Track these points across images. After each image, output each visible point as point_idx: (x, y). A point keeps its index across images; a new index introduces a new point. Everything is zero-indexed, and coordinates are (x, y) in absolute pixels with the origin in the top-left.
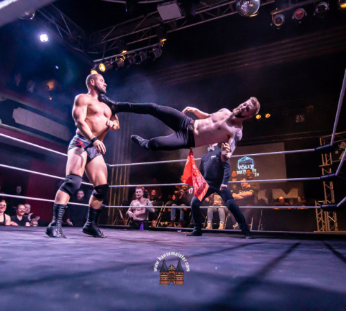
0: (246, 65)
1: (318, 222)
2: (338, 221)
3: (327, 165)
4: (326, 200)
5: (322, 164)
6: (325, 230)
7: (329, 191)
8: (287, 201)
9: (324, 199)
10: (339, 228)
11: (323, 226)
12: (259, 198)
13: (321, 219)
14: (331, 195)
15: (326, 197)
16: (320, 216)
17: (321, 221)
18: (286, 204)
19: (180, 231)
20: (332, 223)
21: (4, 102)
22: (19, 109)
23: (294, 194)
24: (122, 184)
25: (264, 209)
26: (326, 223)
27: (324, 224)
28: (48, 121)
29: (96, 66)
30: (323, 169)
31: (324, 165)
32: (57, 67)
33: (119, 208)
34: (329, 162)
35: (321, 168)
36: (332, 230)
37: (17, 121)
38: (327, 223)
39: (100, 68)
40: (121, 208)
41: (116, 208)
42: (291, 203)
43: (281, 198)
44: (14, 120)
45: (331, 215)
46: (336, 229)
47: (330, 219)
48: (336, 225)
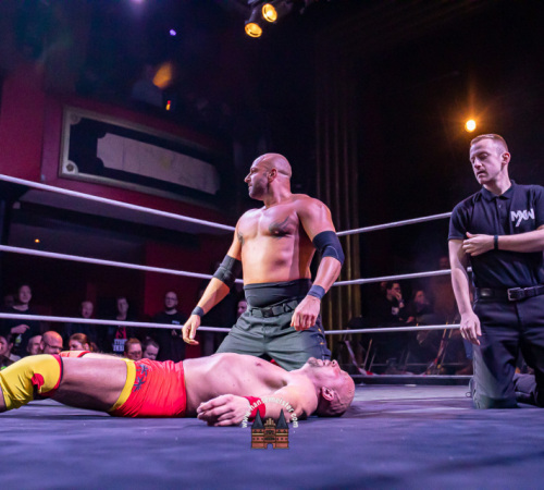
21: (76, 126)
22: (108, 135)
28: (168, 154)
29: (254, 12)
32: (173, 32)
33: (343, 335)
37: (107, 164)
39: (265, 16)
40: (348, 335)
41: (335, 336)
44: (100, 162)
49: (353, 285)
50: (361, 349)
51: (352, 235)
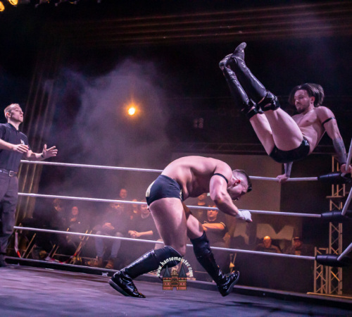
0: (241, 32)
1: (315, 279)
2: (343, 281)
3: (338, 196)
4: (331, 248)
5: (331, 195)
6: (324, 292)
7: (335, 235)
8: (275, 242)
9: (327, 246)
10: (345, 291)
11: (322, 286)
12: (236, 235)
13: (321, 274)
14: (338, 241)
15: (330, 244)
16: (319, 270)
17: (320, 278)
18: (273, 247)
19: (105, 274)
20: (335, 283)
23: (287, 234)
24: (26, 191)
25: (238, 253)
26: (326, 281)
27: (324, 283)
30: (331, 202)
31: (333, 196)
34: (341, 193)
35: (328, 200)
36: (335, 293)
38: (328, 281)
40: (19, 230)
42: (282, 247)
43: (267, 237)
45: (335, 271)
46: (340, 292)
47: (332, 276)
48: (340, 286)
49: (31, 197)
50: (27, 240)
51: (38, 165)
